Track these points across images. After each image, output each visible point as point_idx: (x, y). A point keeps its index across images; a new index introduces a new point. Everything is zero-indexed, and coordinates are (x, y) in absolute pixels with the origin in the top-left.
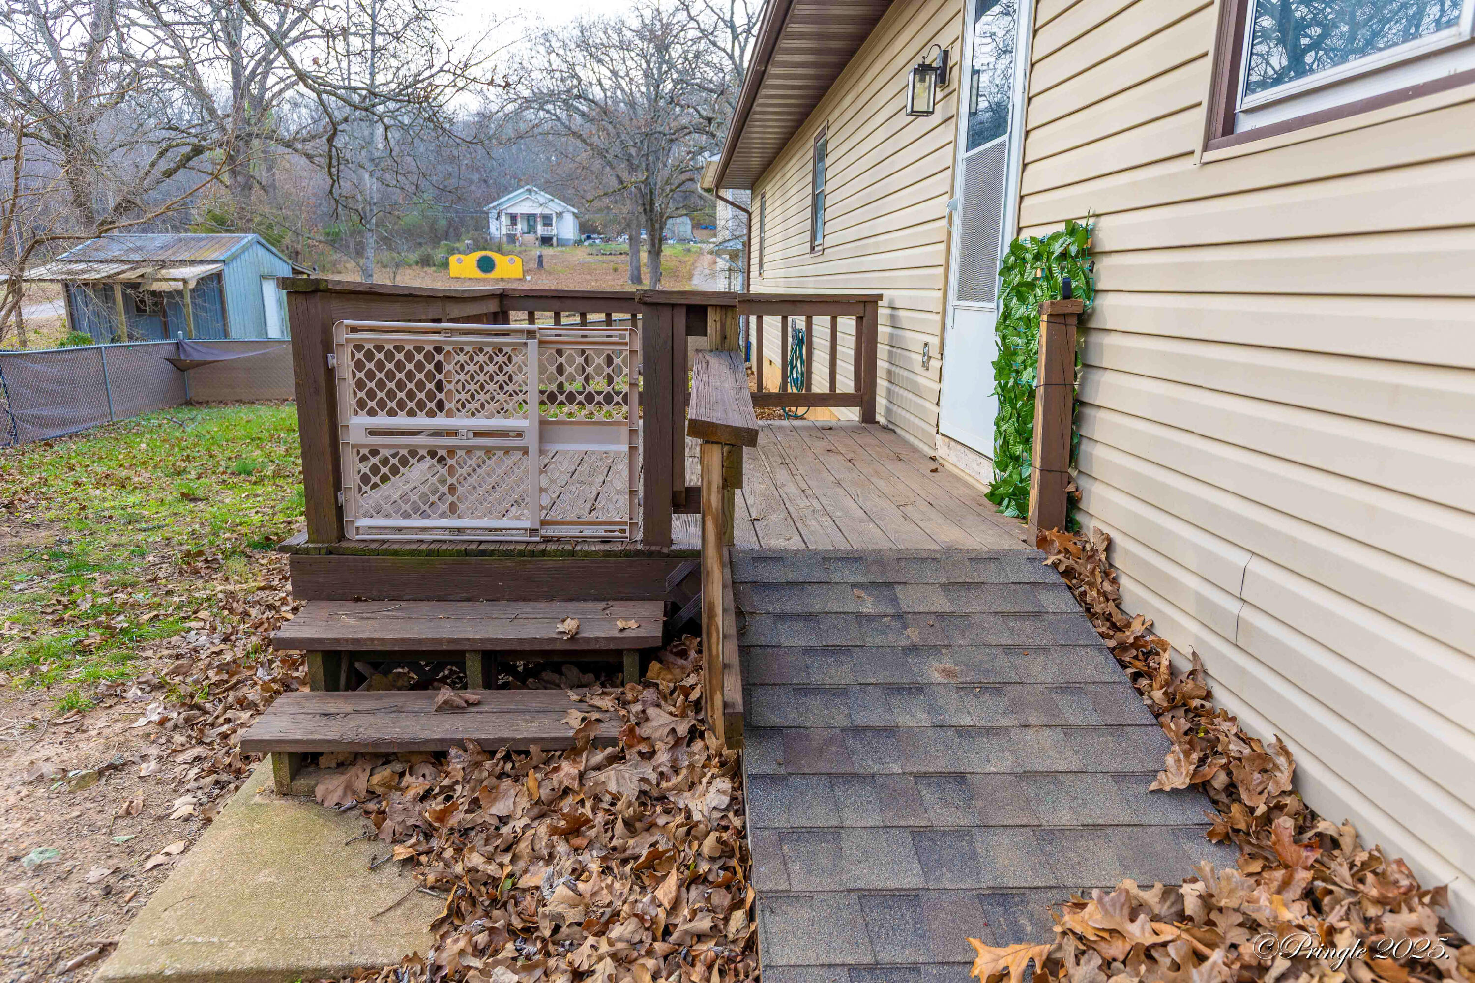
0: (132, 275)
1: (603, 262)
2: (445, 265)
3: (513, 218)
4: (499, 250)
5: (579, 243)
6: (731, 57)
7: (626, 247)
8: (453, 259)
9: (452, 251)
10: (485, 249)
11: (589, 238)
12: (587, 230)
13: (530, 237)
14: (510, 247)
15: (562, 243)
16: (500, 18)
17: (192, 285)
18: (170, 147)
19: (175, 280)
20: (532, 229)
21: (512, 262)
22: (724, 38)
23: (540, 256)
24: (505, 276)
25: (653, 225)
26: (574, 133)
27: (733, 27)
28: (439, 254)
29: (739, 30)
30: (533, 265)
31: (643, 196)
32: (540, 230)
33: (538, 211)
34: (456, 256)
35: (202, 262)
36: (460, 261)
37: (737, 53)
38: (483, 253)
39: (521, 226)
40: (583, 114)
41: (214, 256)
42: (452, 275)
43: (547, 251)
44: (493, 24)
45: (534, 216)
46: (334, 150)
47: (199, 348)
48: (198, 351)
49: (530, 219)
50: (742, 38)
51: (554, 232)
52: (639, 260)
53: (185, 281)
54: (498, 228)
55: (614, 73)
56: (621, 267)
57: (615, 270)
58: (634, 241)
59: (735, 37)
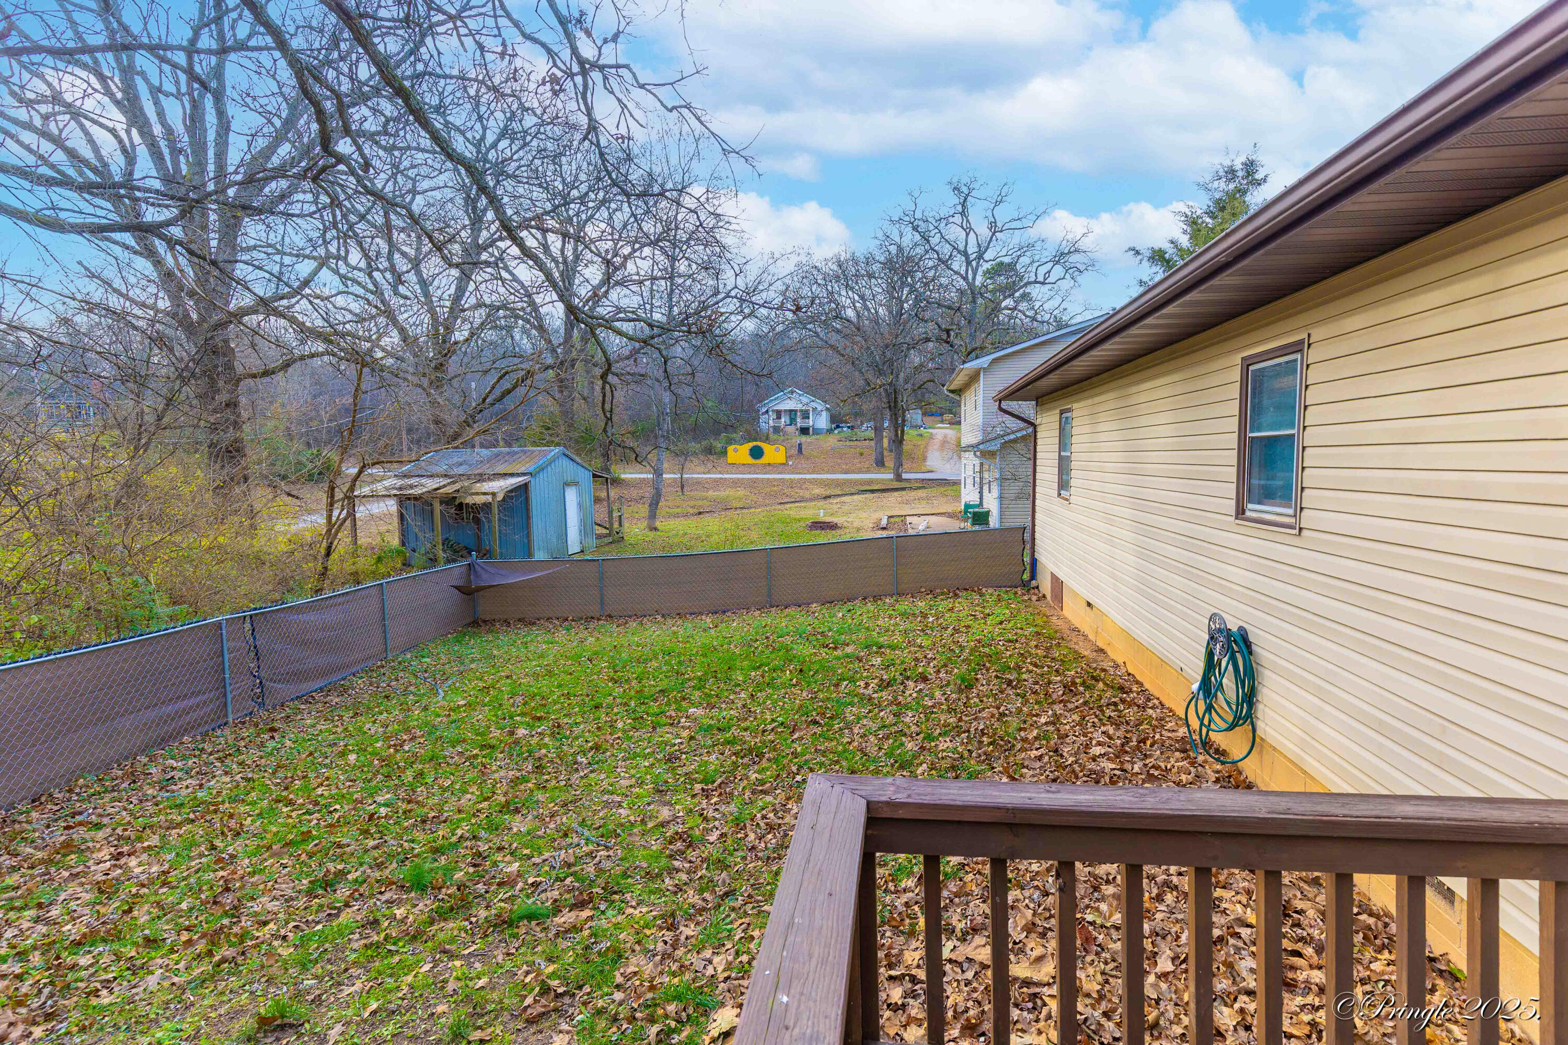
0: (449, 490)
1: (850, 447)
2: (724, 453)
3: (779, 414)
4: (767, 440)
5: (830, 431)
6: (965, 278)
7: (871, 434)
8: (730, 449)
9: (730, 441)
10: (756, 440)
11: (838, 427)
12: (836, 421)
13: (791, 429)
14: (775, 437)
15: (817, 432)
16: (777, 255)
17: (500, 497)
18: (507, 373)
19: (485, 494)
20: (793, 421)
21: (777, 450)
22: (958, 264)
23: (800, 445)
24: (772, 462)
25: (897, 420)
26: (831, 346)
27: (965, 254)
28: (718, 445)
29: (972, 257)
30: (794, 451)
31: (888, 395)
32: (800, 422)
33: (799, 407)
34: (732, 447)
35: (512, 475)
36: (736, 450)
37: (970, 277)
38: (755, 443)
39: (784, 420)
40: (838, 331)
41: (523, 470)
42: (730, 461)
43: (804, 439)
44: (771, 261)
45: (796, 411)
46: (607, 387)
47: (489, 569)
48: (486, 571)
49: (792, 413)
50: (974, 263)
51: (811, 423)
52: (882, 447)
53: (494, 494)
54: (767, 422)
55: (862, 297)
56: (866, 451)
57: (861, 454)
58: (878, 430)
59: (969, 263)
